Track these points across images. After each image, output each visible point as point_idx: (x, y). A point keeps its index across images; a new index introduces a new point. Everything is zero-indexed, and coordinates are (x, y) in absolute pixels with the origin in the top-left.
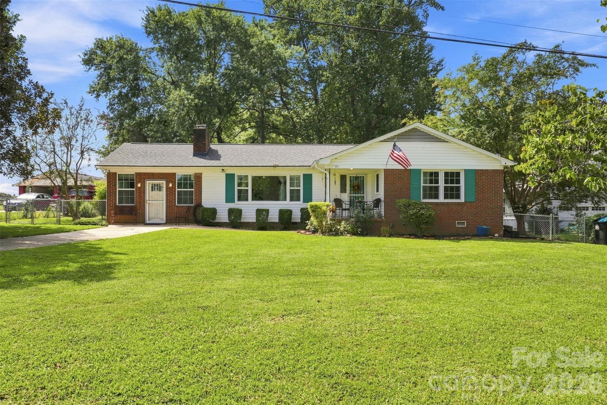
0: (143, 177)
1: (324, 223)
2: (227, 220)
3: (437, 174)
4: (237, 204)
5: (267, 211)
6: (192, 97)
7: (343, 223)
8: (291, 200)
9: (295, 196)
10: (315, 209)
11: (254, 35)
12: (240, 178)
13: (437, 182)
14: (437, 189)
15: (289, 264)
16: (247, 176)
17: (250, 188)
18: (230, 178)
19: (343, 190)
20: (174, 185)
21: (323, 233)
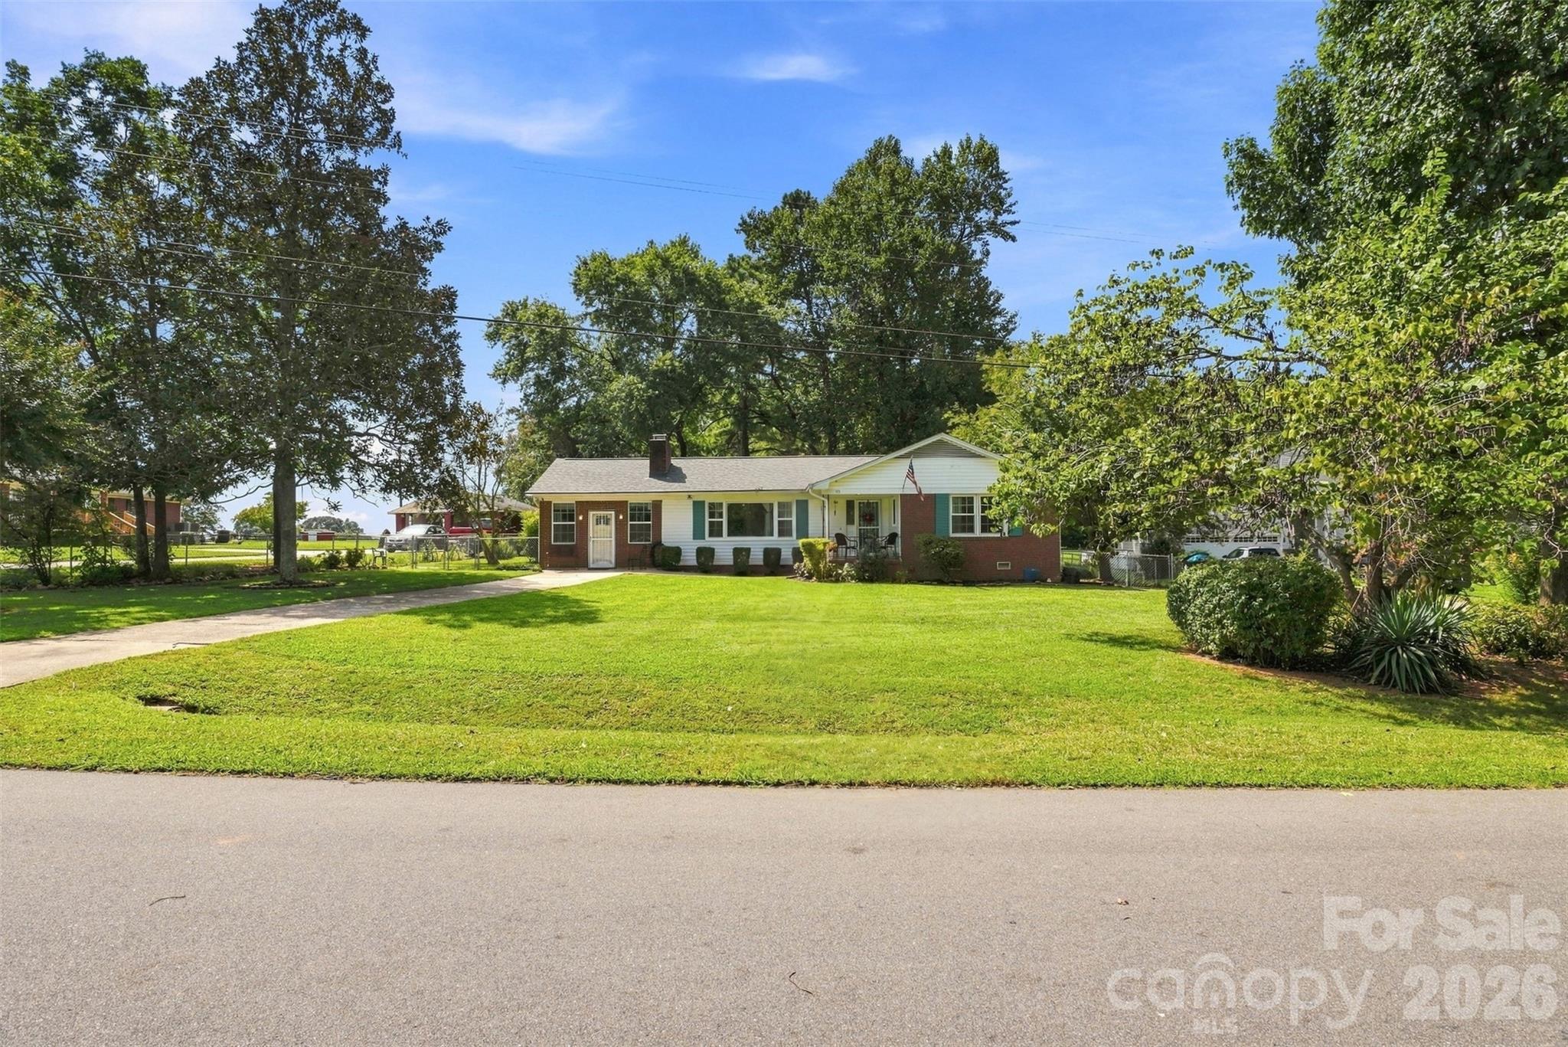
0: (585, 506)
1: (821, 566)
2: (695, 563)
3: (971, 500)
4: (709, 541)
5: (748, 550)
6: (643, 386)
7: (846, 565)
8: (781, 534)
9: (784, 531)
10: (810, 548)
11: (730, 290)
12: (712, 506)
13: (971, 510)
14: (972, 519)
15: (764, 612)
16: (721, 504)
17: (725, 520)
18: (698, 506)
19: (850, 521)
20: (625, 517)
21: (820, 579)
